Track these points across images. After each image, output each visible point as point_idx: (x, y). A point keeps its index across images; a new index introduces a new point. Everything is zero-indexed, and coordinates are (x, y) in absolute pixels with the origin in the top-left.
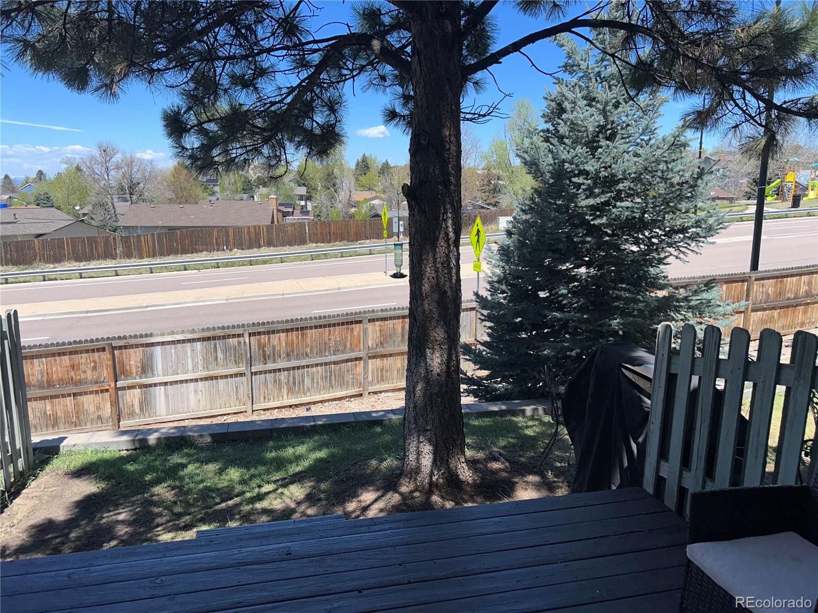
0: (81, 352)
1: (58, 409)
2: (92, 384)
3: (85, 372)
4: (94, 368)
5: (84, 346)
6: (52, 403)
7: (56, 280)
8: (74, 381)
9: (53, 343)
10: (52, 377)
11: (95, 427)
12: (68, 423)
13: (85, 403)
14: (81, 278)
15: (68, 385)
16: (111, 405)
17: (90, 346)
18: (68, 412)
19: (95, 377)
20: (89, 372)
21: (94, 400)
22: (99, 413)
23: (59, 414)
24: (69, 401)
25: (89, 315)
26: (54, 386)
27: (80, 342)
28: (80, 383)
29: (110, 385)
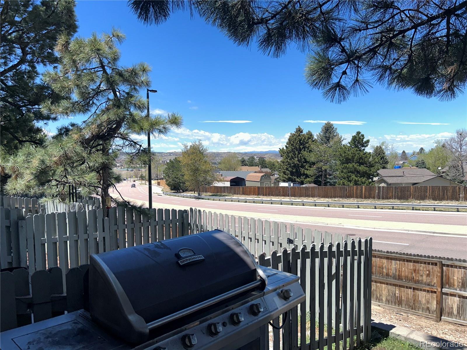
0: (421, 263)
1: (402, 295)
2: (426, 285)
3: (422, 276)
4: (428, 275)
5: (423, 259)
6: (400, 290)
7: (420, 210)
8: (414, 280)
9: (404, 253)
10: (402, 274)
11: (424, 314)
12: (408, 305)
13: (419, 296)
14: (435, 210)
15: (410, 281)
16: (437, 303)
17: (427, 260)
18: (408, 298)
19: (428, 281)
20: (424, 277)
21: (426, 296)
22: (428, 306)
23: (403, 298)
24: (410, 291)
25: (435, 235)
26: (402, 279)
27: (421, 256)
28: (418, 282)
29: (437, 289)
